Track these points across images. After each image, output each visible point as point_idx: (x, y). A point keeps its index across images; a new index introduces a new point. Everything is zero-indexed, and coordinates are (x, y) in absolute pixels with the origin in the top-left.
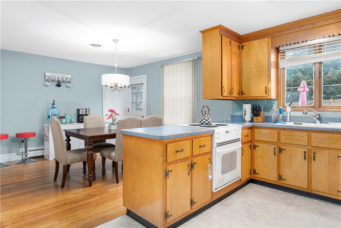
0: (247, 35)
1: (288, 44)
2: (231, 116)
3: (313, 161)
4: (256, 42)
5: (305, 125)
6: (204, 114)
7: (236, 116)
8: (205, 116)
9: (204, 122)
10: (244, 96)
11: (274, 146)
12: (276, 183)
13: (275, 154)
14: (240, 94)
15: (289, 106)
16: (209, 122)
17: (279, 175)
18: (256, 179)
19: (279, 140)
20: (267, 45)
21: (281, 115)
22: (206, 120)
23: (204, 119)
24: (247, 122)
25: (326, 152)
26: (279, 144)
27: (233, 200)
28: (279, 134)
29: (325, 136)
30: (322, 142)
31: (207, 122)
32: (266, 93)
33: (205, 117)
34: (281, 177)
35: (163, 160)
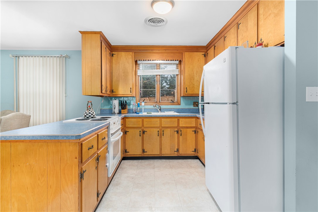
0: (117, 46)
1: (145, 60)
2: (100, 109)
3: (162, 136)
4: (123, 54)
5: (153, 114)
6: (88, 108)
7: (105, 109)
8: (90, 110)
9: (89, 117)
10: (114, 93)
11: (139, 130)
12: (140, 156)
13: (140, 136)
14: (111, 92)
15: (143, 101)
16: (94, 116)
17: (143, 149)
18: (127, 156)
19: (143, 125)
20: (131, 58)
21: (139, 107)
22: (92, 114)
23: (90, 113)
24: (116, 114)
25: (169, 129)
26: (143, 128)
27: (119, 178)
28: (143, 121)
29: (169, 120)
30: (167, 123)
31: (92, 116)
32: (131, 92)
33: (90, 112)
34: (144, 150)
35: (79, 162)
